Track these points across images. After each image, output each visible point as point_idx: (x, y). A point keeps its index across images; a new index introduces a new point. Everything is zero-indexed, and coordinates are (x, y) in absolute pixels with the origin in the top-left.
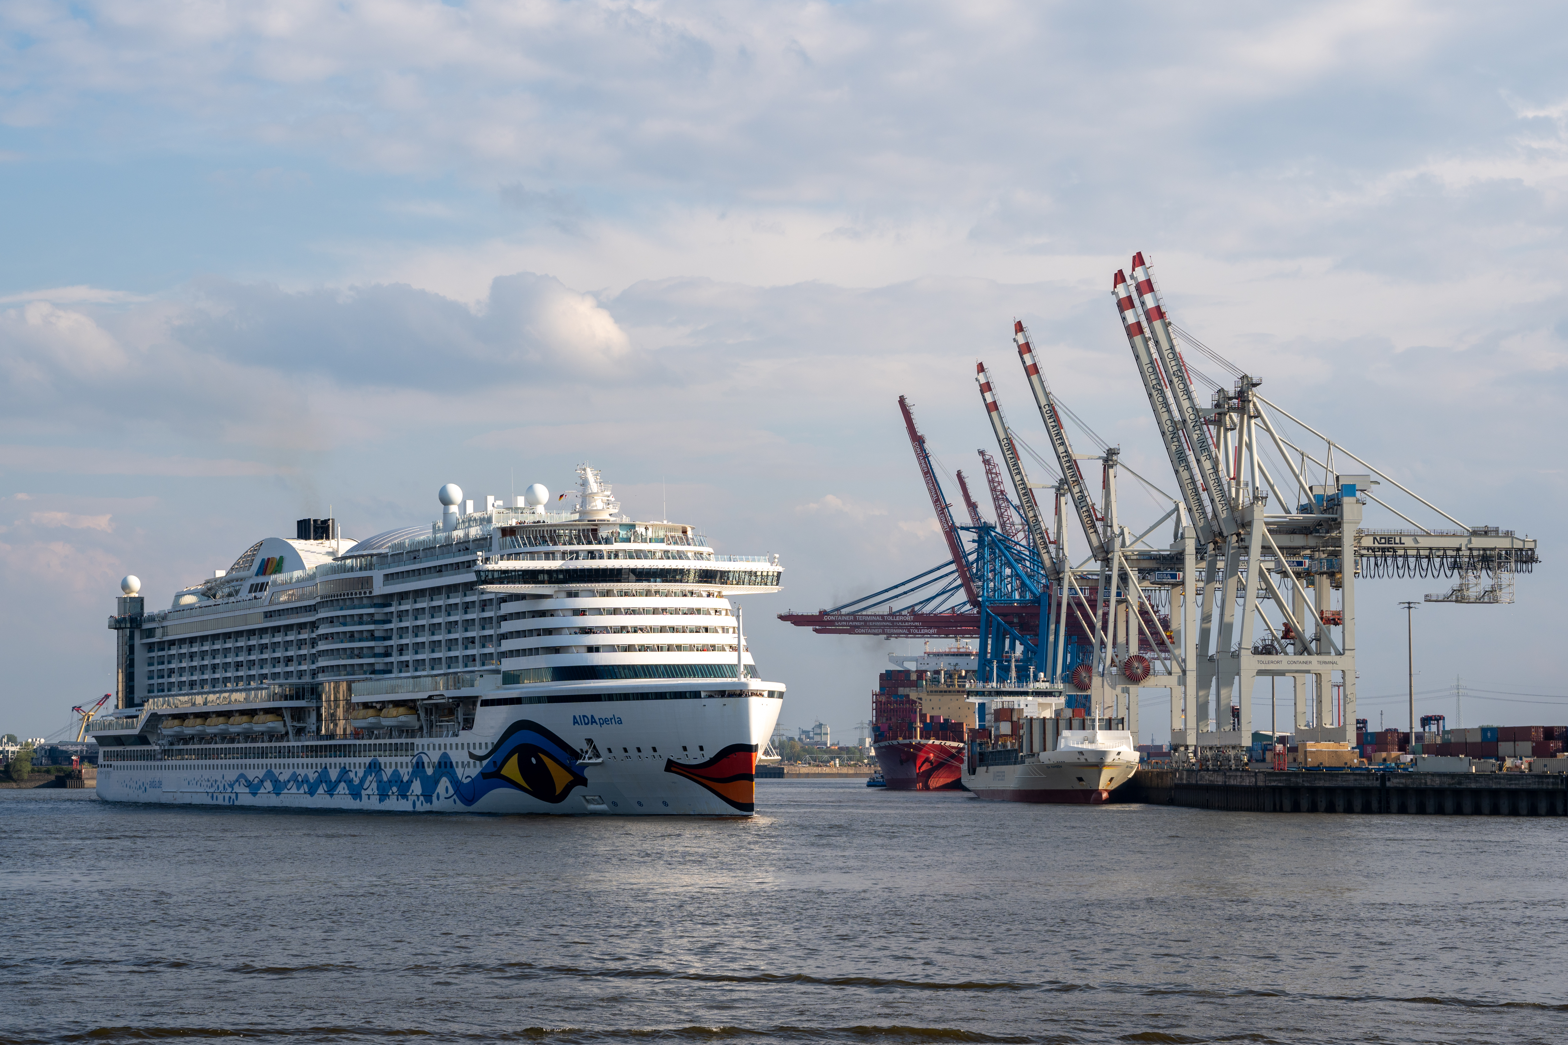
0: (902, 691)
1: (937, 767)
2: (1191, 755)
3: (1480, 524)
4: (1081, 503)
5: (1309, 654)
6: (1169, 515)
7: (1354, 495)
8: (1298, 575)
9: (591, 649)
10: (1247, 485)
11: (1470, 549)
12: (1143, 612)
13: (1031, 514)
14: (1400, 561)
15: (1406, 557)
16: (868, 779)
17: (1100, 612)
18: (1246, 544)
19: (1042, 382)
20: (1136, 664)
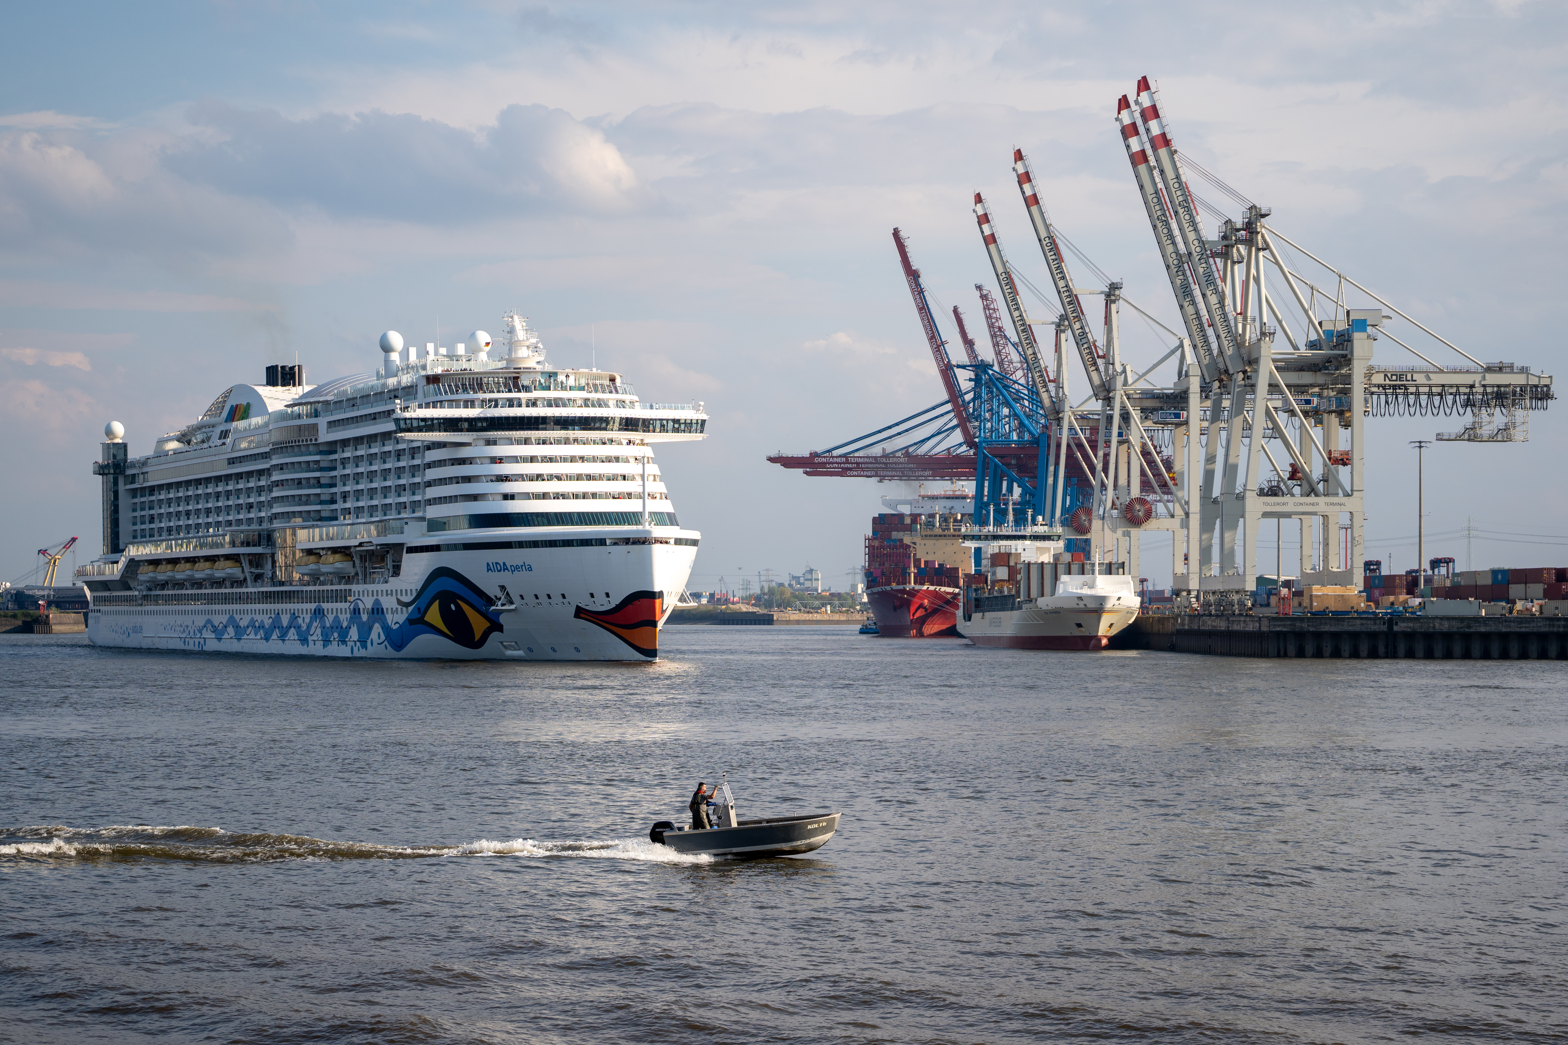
0: (895, 535)
1: (932, 613)
2: (1193, 600)
3: (1495, 360)
4: (1082, 340)
5: (1317, 495)
6: (1173, 352)
7: (1365, 331)
8: (1306, 414)
9: (507, 497)
10: (1254, 320)
11: (1484, 386)
12: (1145, 453)
13: (1030, 352)
14: (1412, 399)
15: (1417, 394)
16: (860, 626)
17: (1101, 453)
18: (1252, 382)
19: (1042, 214)
20: (1138, 507)
